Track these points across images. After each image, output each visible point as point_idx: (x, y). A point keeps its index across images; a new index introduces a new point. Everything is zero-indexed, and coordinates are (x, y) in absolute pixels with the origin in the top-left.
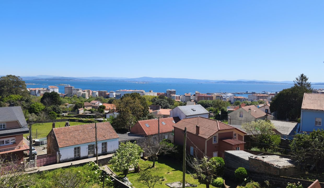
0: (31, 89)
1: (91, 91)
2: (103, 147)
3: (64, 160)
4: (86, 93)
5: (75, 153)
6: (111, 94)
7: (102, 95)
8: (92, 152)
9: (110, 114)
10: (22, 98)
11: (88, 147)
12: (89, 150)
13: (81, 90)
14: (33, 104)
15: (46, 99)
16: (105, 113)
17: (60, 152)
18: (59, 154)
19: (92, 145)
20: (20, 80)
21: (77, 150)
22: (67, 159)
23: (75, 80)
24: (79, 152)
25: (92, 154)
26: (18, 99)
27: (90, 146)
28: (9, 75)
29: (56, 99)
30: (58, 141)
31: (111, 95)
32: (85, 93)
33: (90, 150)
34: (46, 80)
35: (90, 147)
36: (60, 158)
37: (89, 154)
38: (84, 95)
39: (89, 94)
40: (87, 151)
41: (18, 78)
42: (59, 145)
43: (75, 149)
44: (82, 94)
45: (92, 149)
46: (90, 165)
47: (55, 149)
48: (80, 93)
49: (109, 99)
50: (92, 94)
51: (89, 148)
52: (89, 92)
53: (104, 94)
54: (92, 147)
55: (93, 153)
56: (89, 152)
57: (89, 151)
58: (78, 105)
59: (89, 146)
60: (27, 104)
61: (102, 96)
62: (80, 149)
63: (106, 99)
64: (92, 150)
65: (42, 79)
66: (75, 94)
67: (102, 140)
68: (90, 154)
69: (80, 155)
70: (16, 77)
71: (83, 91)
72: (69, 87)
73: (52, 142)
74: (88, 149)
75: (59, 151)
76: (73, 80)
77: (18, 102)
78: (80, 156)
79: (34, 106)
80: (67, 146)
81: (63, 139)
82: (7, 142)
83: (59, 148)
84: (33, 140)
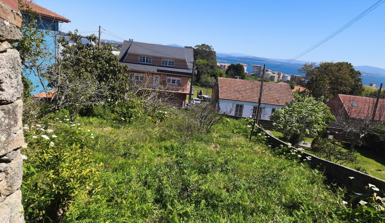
0: (221, 64)
1: (282, 74)
4: (276, 76)
5: (236, 111)
7: (295, 80)
10: (208, 63)
11: (253, 108)
12: (253, 112)
13: (270, 71)
14: (216, 71)
15: (230, 71)
17: (220, 105)
18: (218, 106)
20: (211, 49)
21: (239, 108)
23: (266, 62)
24: (241, 111)
26: (205, 64)
27: (256, 107)
29: (240, 72)
30: (220, 92)
32: (274, 75)
33: (255, 113)
34: (238, 58)
35: (256, 109)
36: (218, 111)
38: (273, 78)
39: (279, 77)
40: (251, 113)
42: (220, 96)
43: (237, 106)
44: (271, 76)
45: (257, 113)
46: (246, 121)
47: (215, 100)
48: (269, 74)
50: (282, 78)
51: (254, 110)
52: (279, 75)
54: (256, 111)
57: (254, 114)
59: (254, 108)
60: (211, 71)
62: (243, 109)
65: (234, 57)
67: (273, 104)
68: (254, 118)
71: (273, 73)
72: (258, 67)
73: (215, 94)
74: (252, 111)
75: (219, 103)
76: (265, 61)
77: (203, 66)
78: (242, 116)
79: (217, 73)
80: (228, 100)
81: (226, 91)
82: (174, 81)
83: (220, 99)
84: (203, 96)
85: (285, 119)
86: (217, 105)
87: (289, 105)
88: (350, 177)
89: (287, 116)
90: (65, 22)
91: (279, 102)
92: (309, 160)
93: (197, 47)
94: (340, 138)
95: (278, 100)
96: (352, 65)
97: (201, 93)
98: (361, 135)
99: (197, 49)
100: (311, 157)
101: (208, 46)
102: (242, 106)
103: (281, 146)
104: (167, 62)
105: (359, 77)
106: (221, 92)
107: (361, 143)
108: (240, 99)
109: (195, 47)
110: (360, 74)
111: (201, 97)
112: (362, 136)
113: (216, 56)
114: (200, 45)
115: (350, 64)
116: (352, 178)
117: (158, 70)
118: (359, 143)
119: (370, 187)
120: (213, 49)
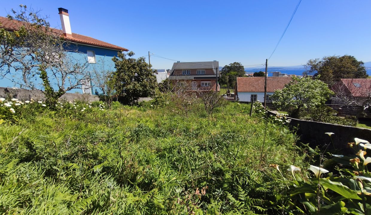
0: (249, 74)
10: (237, 73)
18: (238, 97)
20: (240, 65)
26: (235, 74)
30: (238, 87)
33: (267, 100)
35: (268, 97)
40: (263, 101)
42: (238, 90)
43: (252, 96)
62: (257, 97)
72: (277, 73)
74: (264, 99)
75: (238, 95)
80: (244, 92)
81: (243, 86)
82: (206, 84)
83: (238, 92)
84: (231, 93)
85: (283, 98)
86: (236, 97)
87: (287, 86)
88: (326, 133)
89: (285, 95)
90: (124, 51)
92: (288, 123)
93: (230, 65)
94: (344, 114)
96: (354, 57)
97: (229, 92)
98: (364, 107)
99: (231, 66)
100: (291, 120)
101: (238, 63)
102: (255, 96)
103: (271, 116)
104: (200, 72)
105: (362, 66)
107: (366, 114)
108: (254, 90)
109: (229, 65)
110: (363, 63)
111: (230, 94)
112: (366, 108)
113: (244, 69)
114: (233, 63)
115: (353, 57)
116: (330, 134)
117: (194, 78)
118: (364, 115)
119: (357, 144)
120: (242, 65)
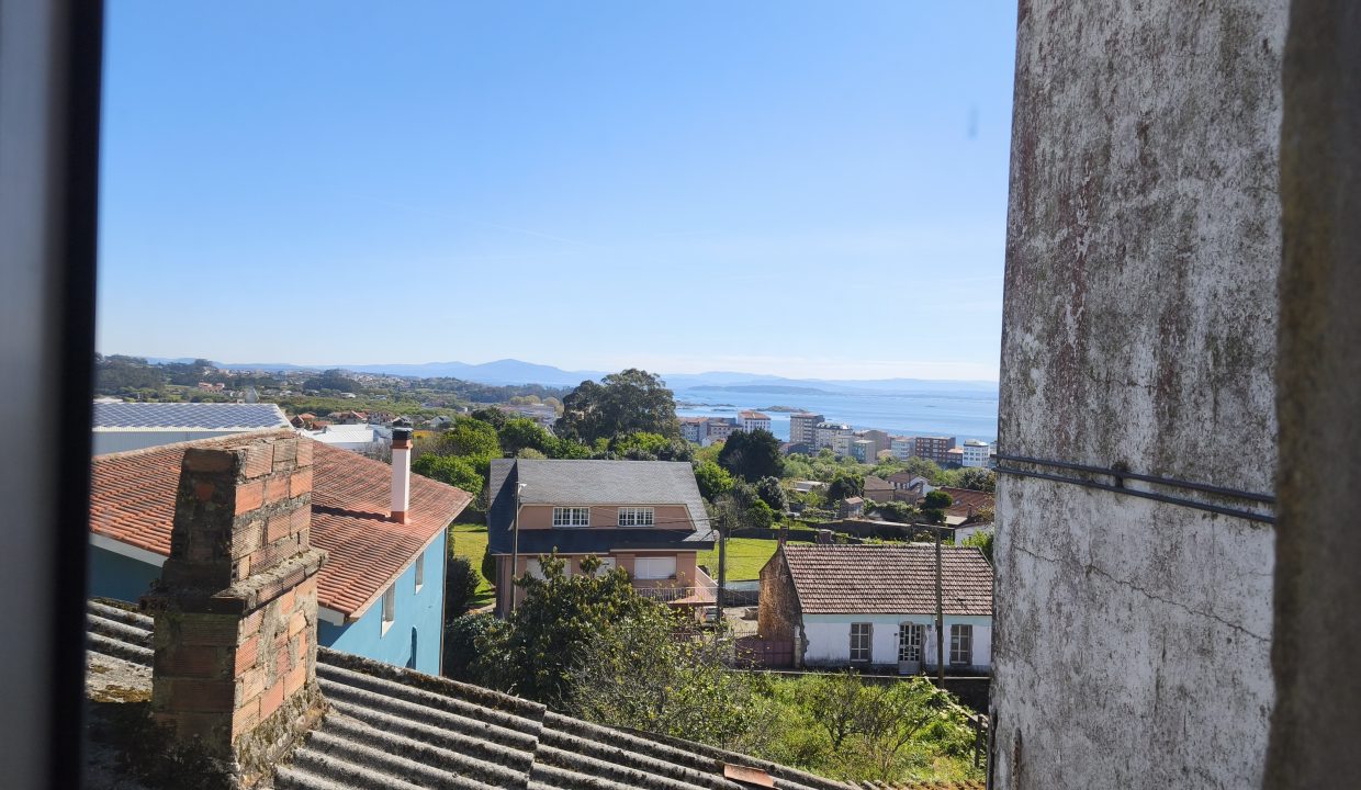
2: (955, 641)
3: (816, 662)
4: (870, 444)
5: (854, 643)
6: (969, 452)
7: (931, 452)
8: (912, 655)
9: (970, 530)
11: (897, 630)
12: (901, 642)
15: (735, 454)
16: (950, 525)
17: (806, 631)
18: (802, 635)
19: (913, 627)
20: (658, 385)
21: (860, 634)
22: (826, 660)
24: (867, 642)
25: (912, 659)
27: (907, 627)
28: (629, 369)
29: (769, 458)
30: (799, 591)
31: (969, 456)
32: (864, 442)
33: (907, 643)
35: (907, 633)
36: (804, 650)
37: (901, 658)
38: (861, 451)
39: (879, 448)
40: (895, 647)
41: (653, 379)
42: (803, 606)
43: (855, 628)
44: (855, 446)
45: (913, 643)
47: (789, 618)
49: (961, 470)
50: (890, 448)
51: (902, 635)
52: (878, 439)
53: (939, 449)
54: (913, 633)
55: (917, 658)
56: (901, 651)
57: (904, 647)
58: (844, 485)
59: (902, 627)
61: (931, 457)
62: (871, 635)
63: (950, 472)
64: (916, 647)
66: (828, 446)
68: (906, 659)
69: (870, 653)
70: (649, 376)
71: (856, 437)
72: (807, 418)
73: (779, 595)
74: (898, 638)
75: (802, 627)
78: (870, 660)
80: (828, 613)
81: (816, 586)
83: (804, 616)
86: (798, 633)
91: (966, 606)
93: (607, 382)
95: (962, 598)
99: (611, 386)
102: (867, 628)
104: (633, 517)
106: (802, 591)
108: (860, 606)
114: (620, 373)
